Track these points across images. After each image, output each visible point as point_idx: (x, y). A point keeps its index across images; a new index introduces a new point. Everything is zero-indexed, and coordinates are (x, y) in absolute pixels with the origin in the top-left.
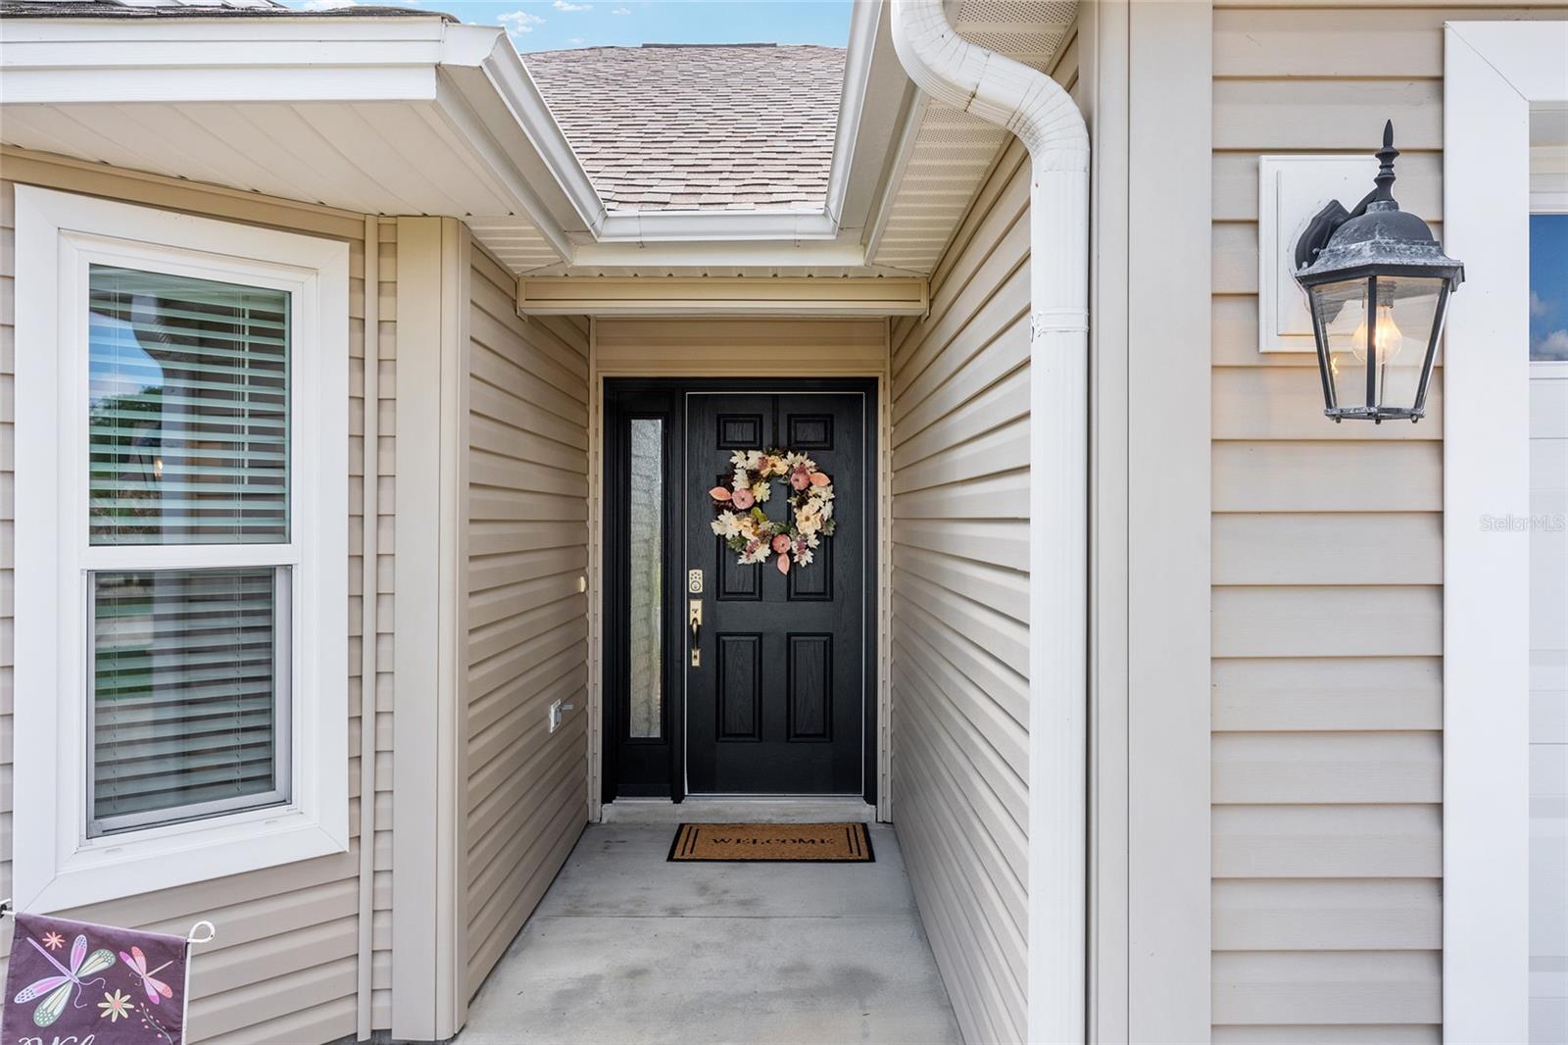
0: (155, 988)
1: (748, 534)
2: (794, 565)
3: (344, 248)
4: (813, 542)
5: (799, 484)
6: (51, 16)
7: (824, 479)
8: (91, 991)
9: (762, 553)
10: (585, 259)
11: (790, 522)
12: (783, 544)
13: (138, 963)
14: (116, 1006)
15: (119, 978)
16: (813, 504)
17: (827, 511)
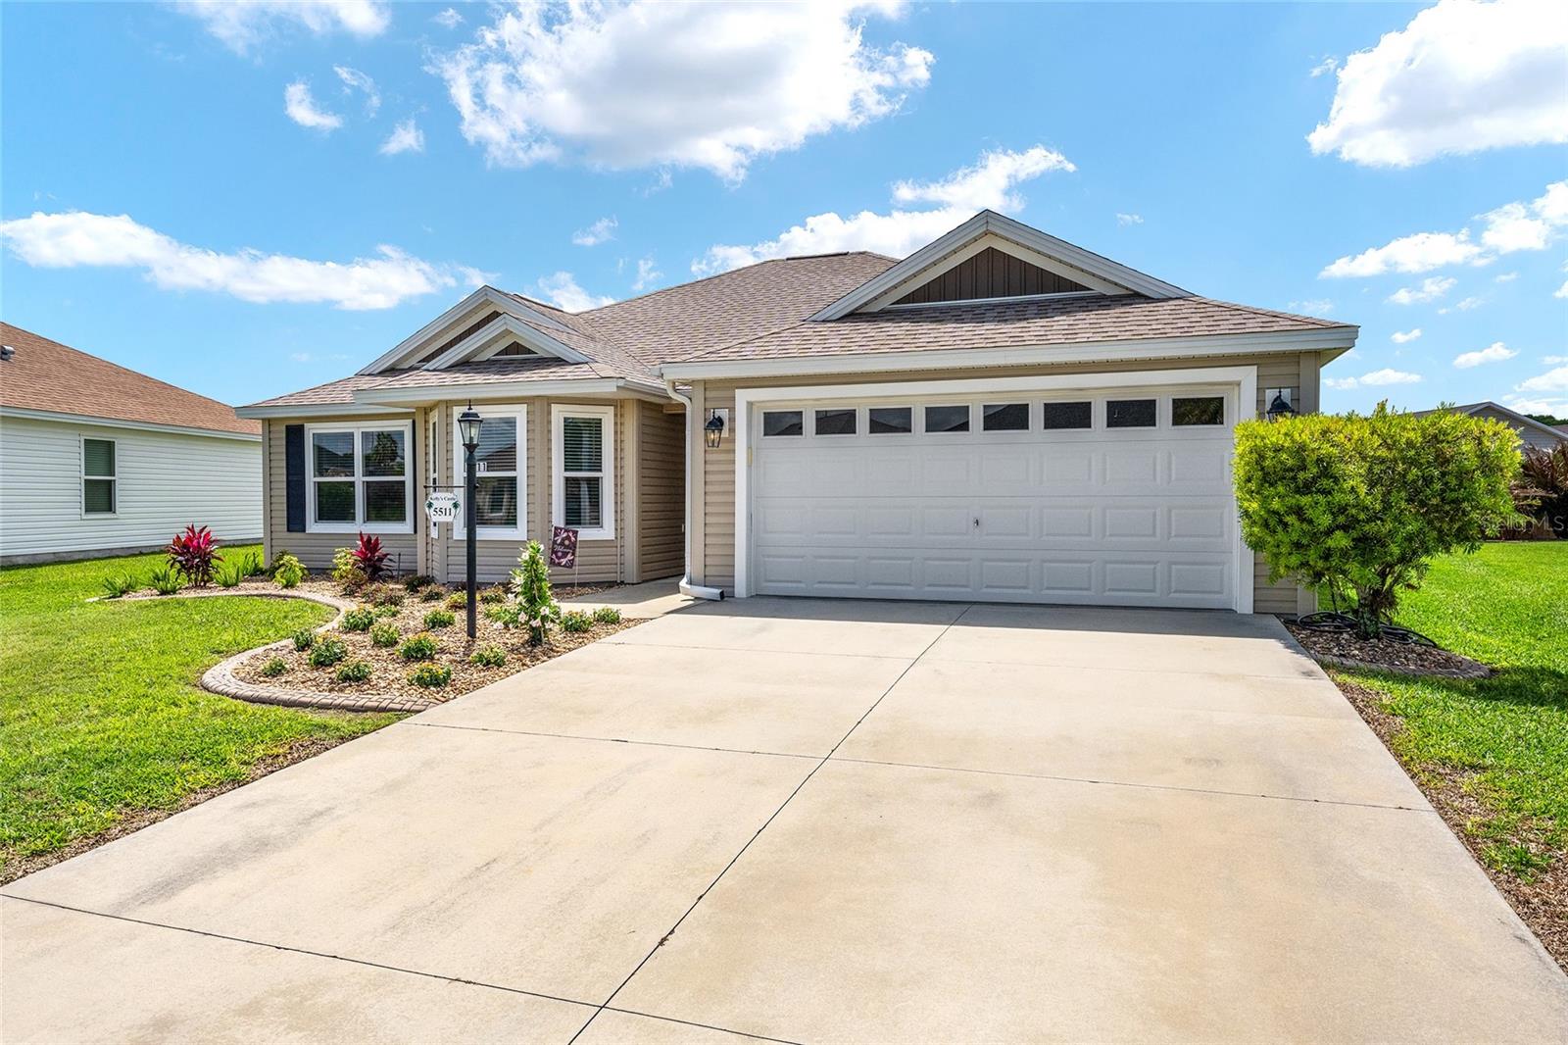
0: (573, 539)
8: (563, 540)
13: (571, 534)
14: (567, 542)
15: (568, 537)
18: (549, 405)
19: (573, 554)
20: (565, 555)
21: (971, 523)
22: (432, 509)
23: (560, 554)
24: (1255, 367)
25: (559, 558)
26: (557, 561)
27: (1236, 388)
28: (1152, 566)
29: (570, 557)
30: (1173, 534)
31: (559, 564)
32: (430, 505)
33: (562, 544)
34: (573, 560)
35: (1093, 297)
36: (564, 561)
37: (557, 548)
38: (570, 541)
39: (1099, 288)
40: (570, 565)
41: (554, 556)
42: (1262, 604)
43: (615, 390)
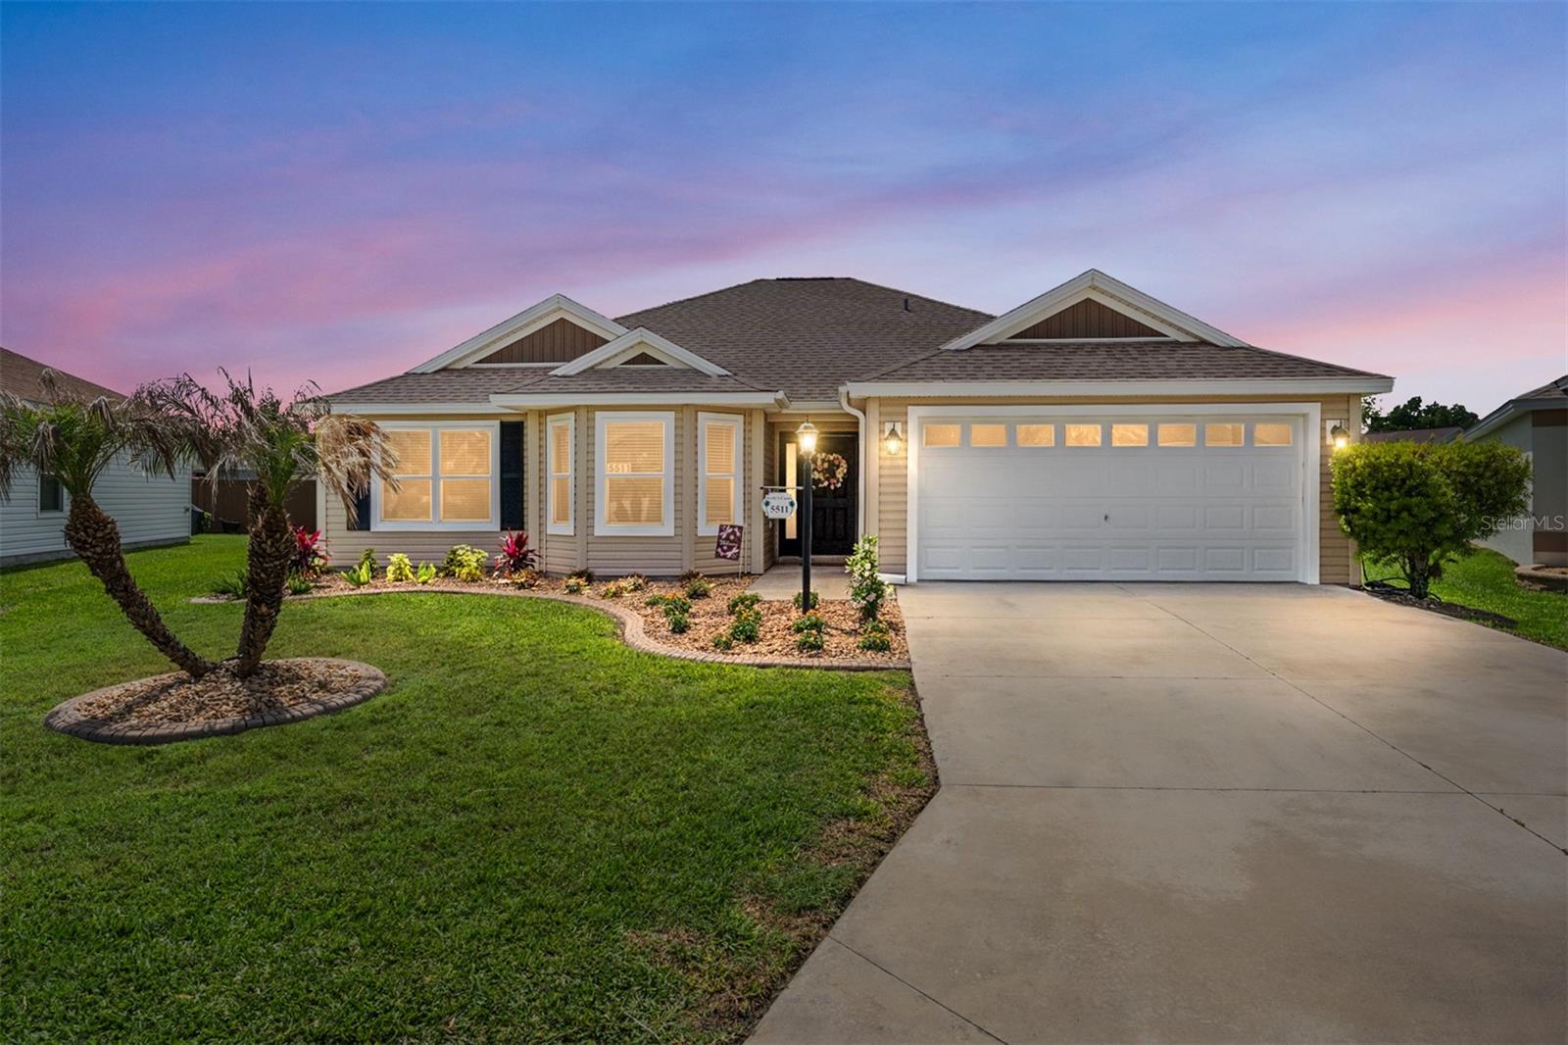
0: (738, 534)
1: (822, 478)
2: (835, 487)
3: (742, 416)
4: (841, 480)
5: (837, 462)
6: (678, 392)
7: (844, 461)
8: (728, 535)
9: (826, 484)
10: (785, 411)
11: (834, 476)
12: (833, 481)
13: (736, 530)
14: (732, 537)
15: (734, 533)
16: (841, 469)
17: (845, 471)
18: (696, 412)
19: (739, 548)
20: (730, 548)
21: (1103, 518)
22: (769, 507)
23: (725, 548)
24: (1319, 404)
25: (724, 551)
26: (722, 554)
27: (1301, 419)
28: (1240, 551)
29: (735, 550)
30: (1256, 525)
31: (725, 557)
32: (767, 504)
33: (727, 539)
34: (738, 553)
35: (1171, 342)
36: (729, 554)
37: (723, 542)
38: (735, 535)
39: (1174, 335)
40: (736, 557)
41: (720, 550)
42: (1326, 577)
43: (773, 401)
